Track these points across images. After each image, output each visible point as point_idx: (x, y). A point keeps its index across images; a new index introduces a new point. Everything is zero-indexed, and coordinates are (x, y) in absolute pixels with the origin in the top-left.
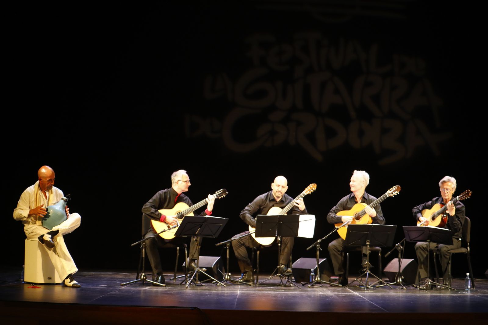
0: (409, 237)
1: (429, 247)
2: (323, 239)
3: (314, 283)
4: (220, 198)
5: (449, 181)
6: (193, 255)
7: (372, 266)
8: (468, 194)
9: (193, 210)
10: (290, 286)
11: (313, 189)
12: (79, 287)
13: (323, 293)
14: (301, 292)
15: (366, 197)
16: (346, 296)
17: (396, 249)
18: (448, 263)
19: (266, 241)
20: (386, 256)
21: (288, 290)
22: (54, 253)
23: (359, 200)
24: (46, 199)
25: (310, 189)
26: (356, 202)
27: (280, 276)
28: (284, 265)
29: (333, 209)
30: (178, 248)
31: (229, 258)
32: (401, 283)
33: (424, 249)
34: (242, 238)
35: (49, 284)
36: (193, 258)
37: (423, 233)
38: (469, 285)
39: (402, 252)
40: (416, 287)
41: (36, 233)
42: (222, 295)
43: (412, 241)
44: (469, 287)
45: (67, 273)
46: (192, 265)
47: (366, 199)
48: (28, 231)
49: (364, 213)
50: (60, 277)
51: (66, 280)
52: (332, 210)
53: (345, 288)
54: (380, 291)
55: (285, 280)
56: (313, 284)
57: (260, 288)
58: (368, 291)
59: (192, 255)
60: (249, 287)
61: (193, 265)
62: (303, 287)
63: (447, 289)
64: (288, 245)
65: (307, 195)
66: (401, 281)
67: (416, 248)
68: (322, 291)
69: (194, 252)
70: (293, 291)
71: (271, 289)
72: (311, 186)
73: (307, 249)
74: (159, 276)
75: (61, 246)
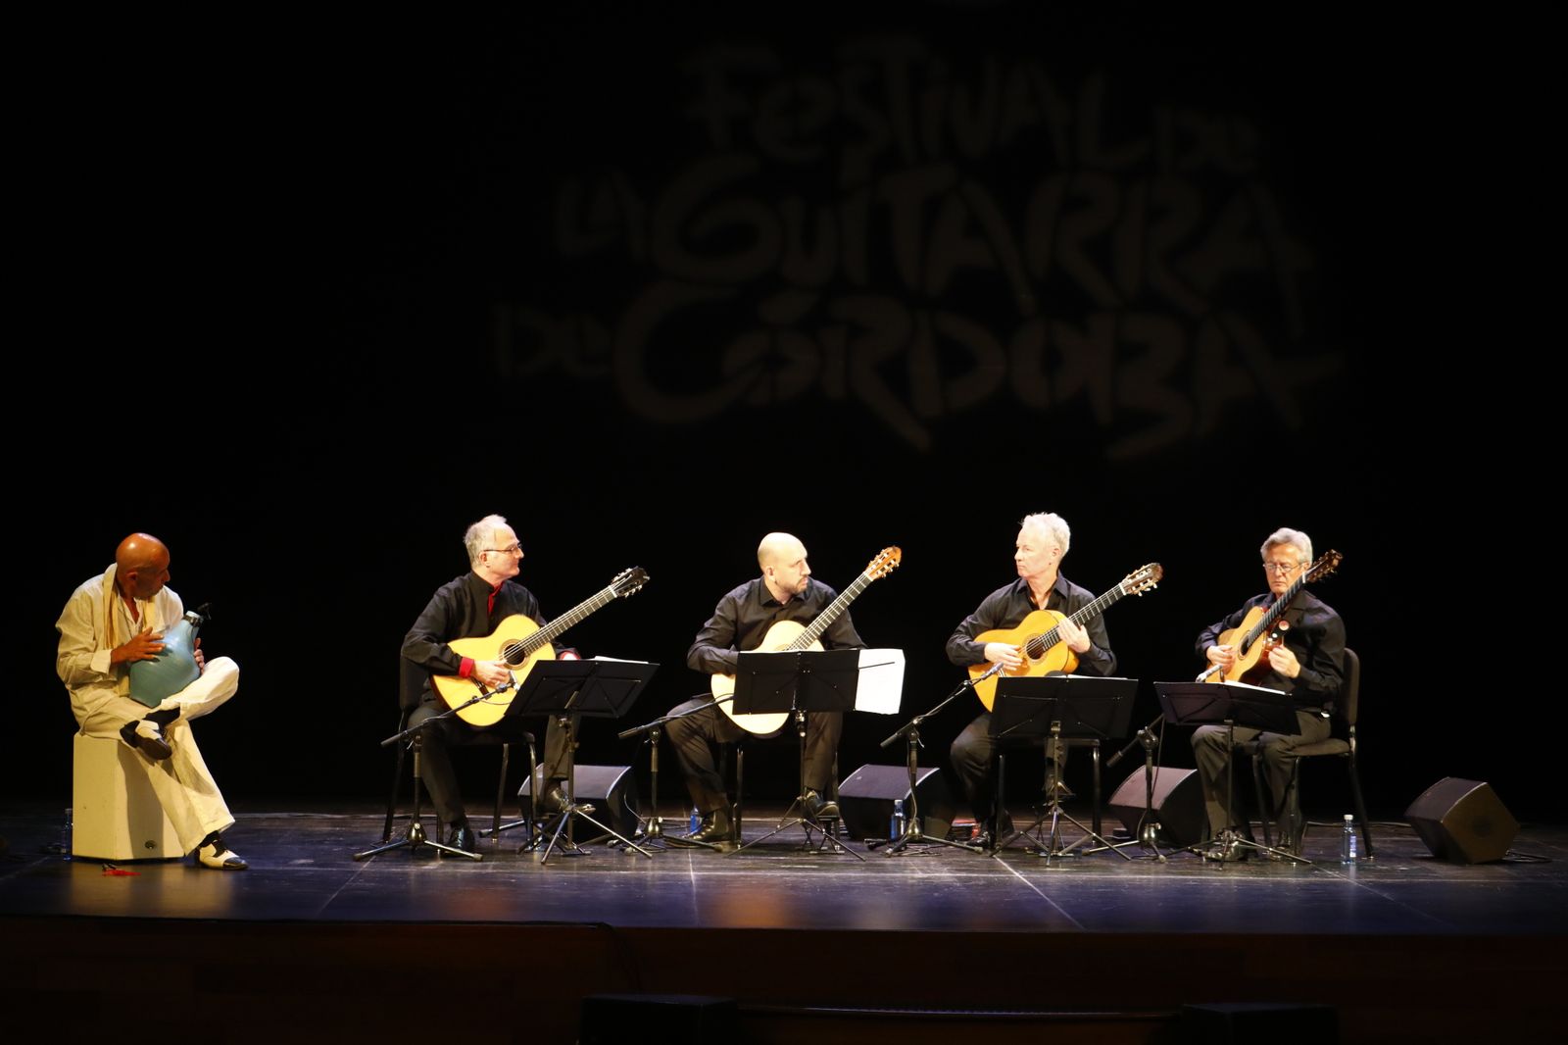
0: (1175, 712)
1: (1232, 740)
2: (927, 715)
3: (901, 842)
4: (627, 594)
5: (1288, 540)
6: (555, 765)
7: (1071, 794)
8: (1330, 561)
9: (550, 637)
10: (832, 853)
11: (893, 562)
12: (243, 868)
13: (926, 875)
14: (862, 871)
15: (1064, 592)
16: (990, 884)
17: (1138, 742)
18: (1288, 787)
19: (765, 724)
20: (1110, 763)
21: (828, 865)
22: (165, 773)
23: (1041, 597)
24: (137, 620)
25: (883, 564)
26: (1035, 607)
27: (804, 824)
28: (816, 791)
29: (964, 623)
30: (506, 745)
31: (657, 773)
32: (1152, 843)
33: (1218, 747)
34: (695, 716)
35: (148, 863)
36: (555, 776)
37: (1214, 700)
38: (1353, 848)
39: (1155, 751)
40: (1200, 855)
41: (109, 717)
42: (641, 884)
43: (1182, 723)
44: (1353, 855)
45: (205, 829)
46: (552, 797)
47: (1063, 597)
48: (84, 710)
49: (1055, 638)
50: (181, 842)
51: (202, 851)
52: (963, 626)
53: (991, 856)
54: (1095, 867)
55: (819, 834)
56: (901, 846)
57: (749, 861)
58: (1057, 866)
59: (553, 766)
61: (555, 795)
62: (871, 854)
63: (1287, 860)
64: (827, 733)
65: (876, 580)
66: (1153, 835)
68: (925, 868)
69: (558, 758)
70: (842, 870)
71: (779, 861)
72: (886, 555)
73: (883, 744)
74: (460, 830)
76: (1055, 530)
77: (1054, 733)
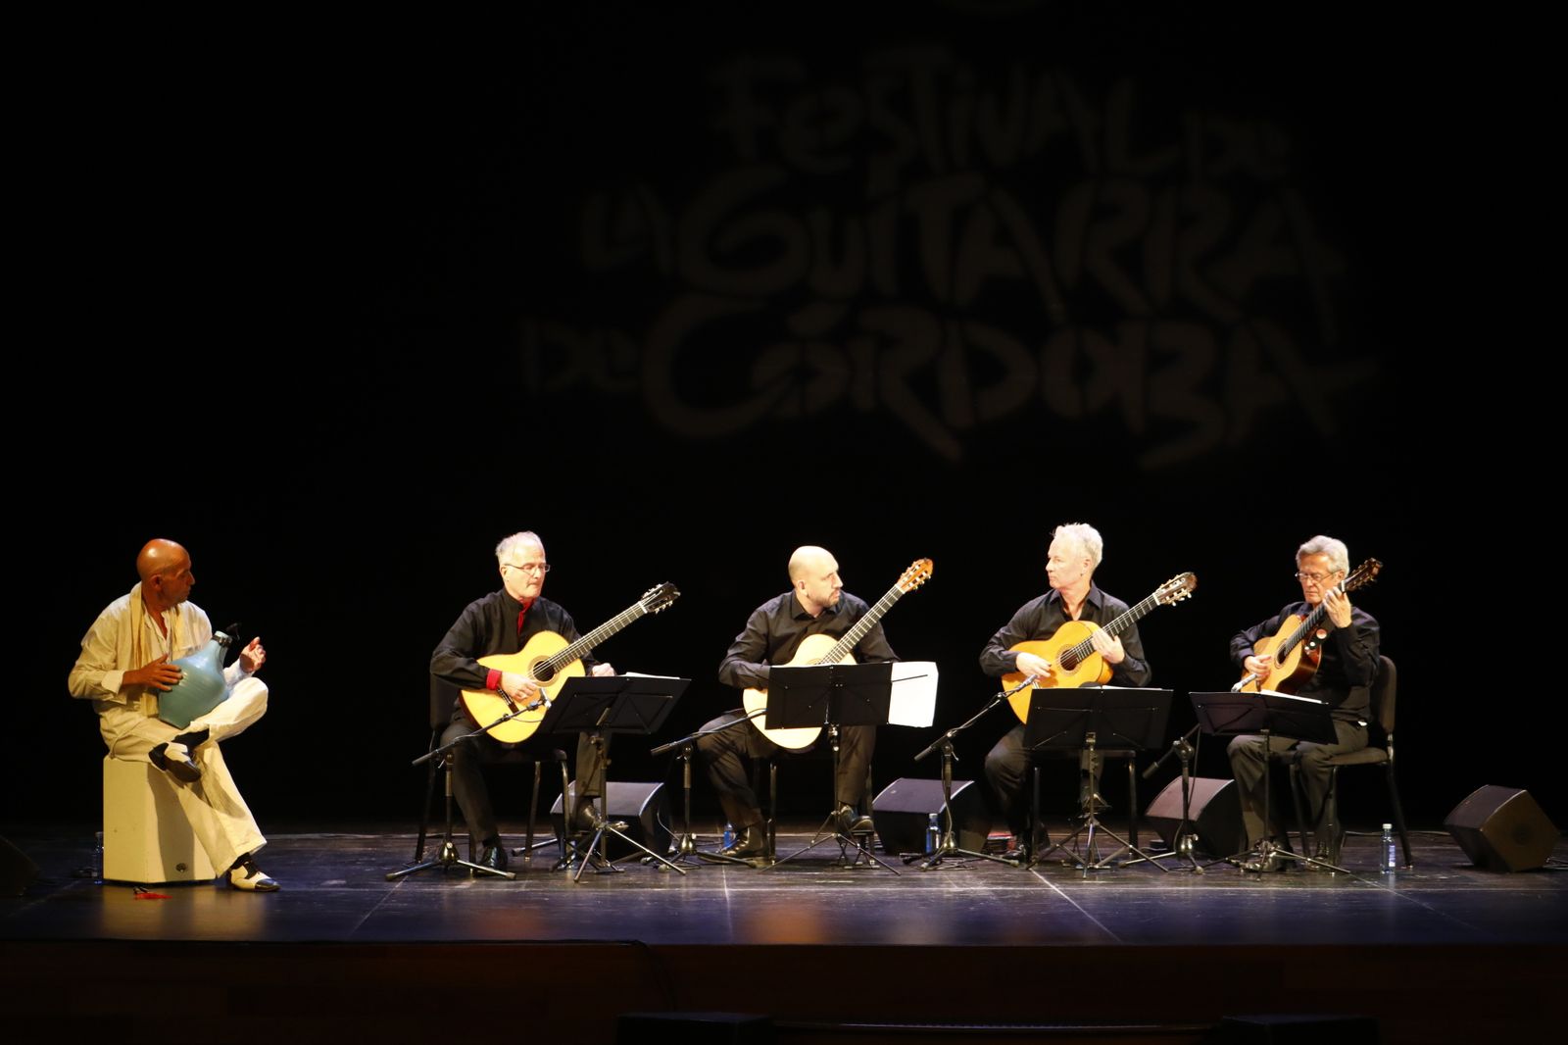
0: (1211, 722)
1: (1268, 750)
2: (961, 727)
3: (936, 856)
4: (657, 610)
6: (587, 782)
8: (1370, 569)
10: (867, 868)
11: (924, 574)
12: (275, 890)
13: (961, 889)
14: (899, 886)
15: (1098, 602)
16: (1026, 897)
17: (1174, 754)
18: (1326, 796)
19: (797, 738)
20: (1145, 775)
21: (863, 880)
22: (194, 796)
23: (1074, 608)
24: (166, 638)
25: (915, 576)
26: (1068, 618)
27: (838, 839)
28: (851, 806)
29: (997, 635)
30: (537, 763)
31: (691, 789)
32: (1189, 854)
33: (1255, 756)
34: (727, 731)
35: (180, 886)
36: (588, 794)
37: (1250, 710)
39: (1191, 761)
40: (1237, 866)
42: (675, 900)
43: (1218, 733)
44: (1392, 864)
45: (236, 850)
46: (584, 815)
47: (1097, 608)
48: (114, 733)
49: (1089, 649)
50: (212, 863)
51: (234, 873)
52: (996, 638)
53: (1027, 869)
54: (1132, 879)
55: (853, 849)
56: (936, 860)
57: (783, 877)
58: (1094, 879)
59: (584, 783)
60: (751, 871)
61: (588, 812)
62: (906, 868)
64: (861, 747)
66: (1190, 846)
67: (1230, 752)
68: (961, 882)
69: (589, 774)
70: (877, 885)
71: (814, 877)
72: (917, 567)
73: (917, 758)
74: (493, 848)
75: (214, 773)
76: (1086, 541)
77: (1090, 744)
